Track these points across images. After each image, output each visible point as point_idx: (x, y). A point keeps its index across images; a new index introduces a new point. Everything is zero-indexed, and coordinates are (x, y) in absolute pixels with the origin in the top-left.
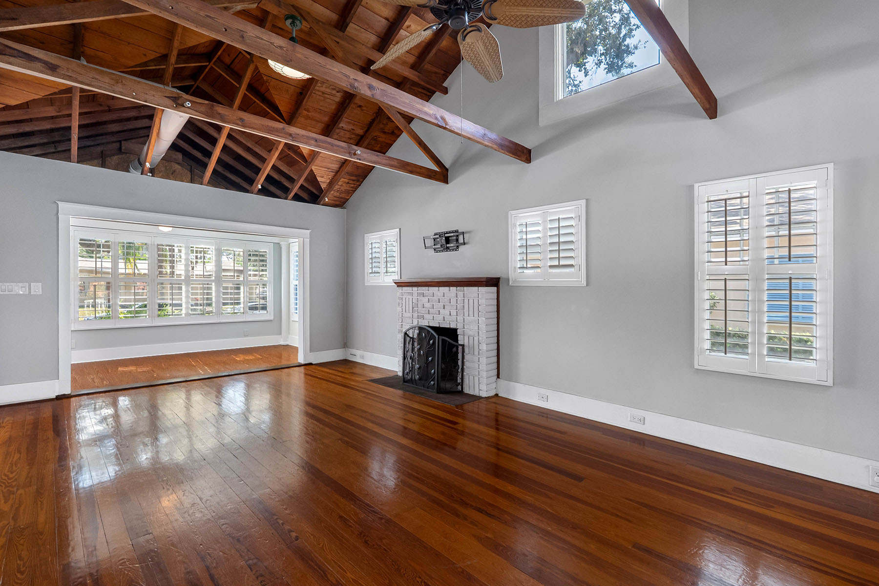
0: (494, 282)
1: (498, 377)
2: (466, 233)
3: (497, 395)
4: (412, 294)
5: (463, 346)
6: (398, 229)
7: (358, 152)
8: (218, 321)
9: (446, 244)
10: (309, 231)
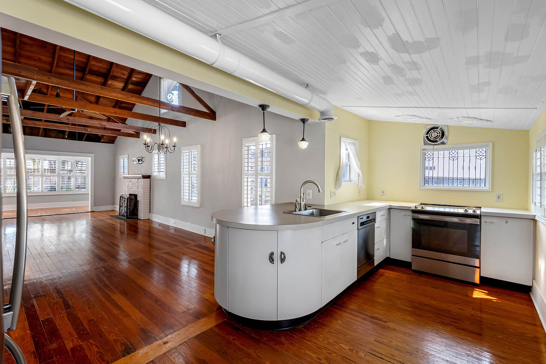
0: (149, 177)
1: (150, 212)
2: (143, 158)
3: (149, 219)
4: (127, 181)
5: (138, 201)
6: (128, 155)
7: (89, 130)
8: (59, 194)
9: (138, 162)
10: (94, 154)
